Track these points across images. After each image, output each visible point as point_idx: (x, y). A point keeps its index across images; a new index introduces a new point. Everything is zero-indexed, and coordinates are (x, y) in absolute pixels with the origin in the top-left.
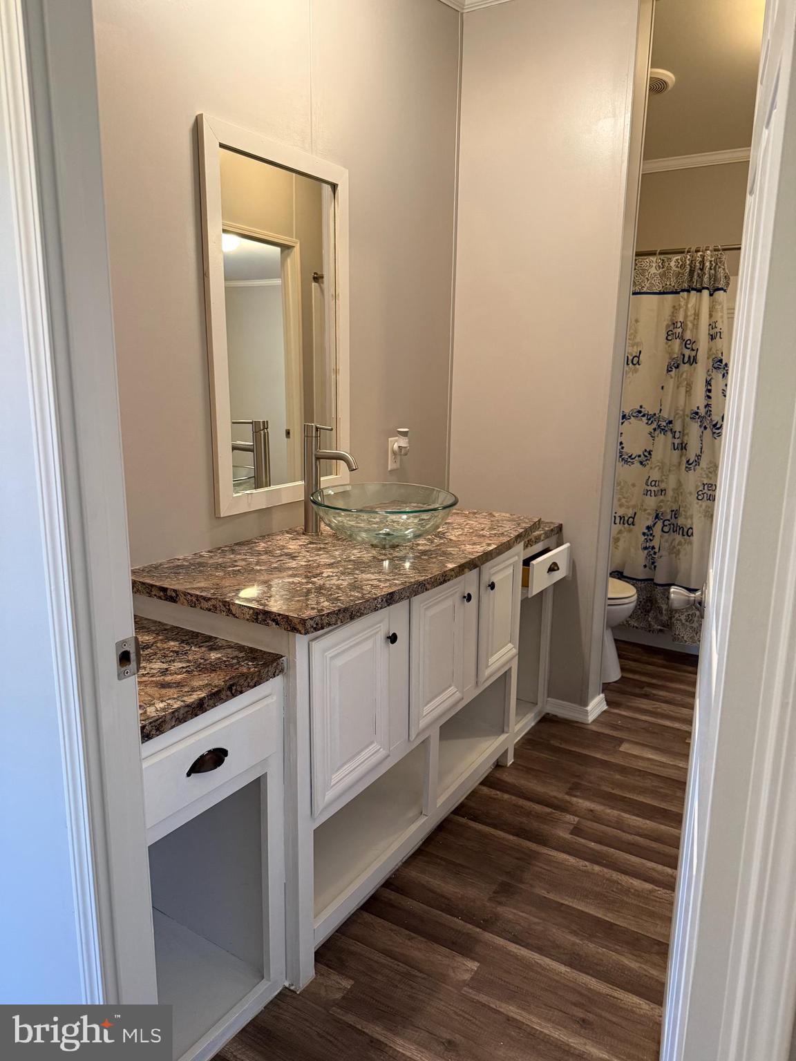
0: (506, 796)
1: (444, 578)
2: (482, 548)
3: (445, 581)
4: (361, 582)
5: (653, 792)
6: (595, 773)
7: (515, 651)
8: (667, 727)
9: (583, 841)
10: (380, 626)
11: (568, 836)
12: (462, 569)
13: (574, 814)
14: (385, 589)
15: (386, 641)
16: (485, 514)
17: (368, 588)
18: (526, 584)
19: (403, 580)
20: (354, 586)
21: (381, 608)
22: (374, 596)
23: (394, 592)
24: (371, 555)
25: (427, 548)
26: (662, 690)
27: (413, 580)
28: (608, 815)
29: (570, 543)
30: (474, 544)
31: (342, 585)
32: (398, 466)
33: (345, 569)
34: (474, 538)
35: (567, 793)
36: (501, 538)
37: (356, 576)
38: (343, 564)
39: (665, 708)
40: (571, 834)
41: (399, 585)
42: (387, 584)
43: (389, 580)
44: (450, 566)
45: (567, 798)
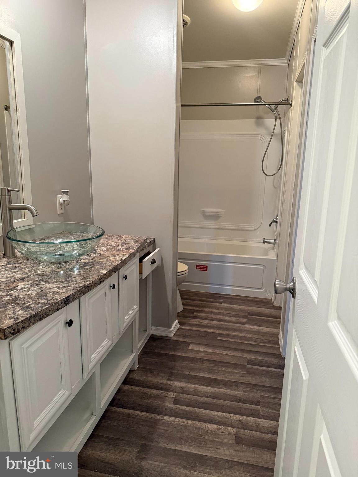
0: (137, 388)
1: (101, 280)
2: (120, 258)
3: (101, 282)
4: (46, 290)
5: (209, 370)
6: (180, 364)
7: (137, 309)
8: (208, 332)
9: (180, 407)
10: (61, 317)
11: (172, 406)
12: (110, 273)
13: (173, 391)
14: (63, 295)
15: (66, 326)
16: (117, 237)
17: (51, 295)
18: (141, 272)
19: (74, 286)
20: (42, 295)
21: (61, 308)
22: (56, 301)
23: (69, 296)
24: (51, 269)
25: (87, 261)
26: (203, 313)
27: (81, 285)
28: (190, 388)
29: (160, 248)
30: (115, 256)
31: (32, 294)
32: (64, 212)
33: (34, 282)
34: (114, 252)
35: (168, 380)
36: (129, 251)
37: (42, 286)
38: (32, 277)
39: (205, 322)
40: (173, 404)
41: (72, 290)
42: (64, 290)
43: (65, 287)
44: (104, 272)
45: (168, 382)
